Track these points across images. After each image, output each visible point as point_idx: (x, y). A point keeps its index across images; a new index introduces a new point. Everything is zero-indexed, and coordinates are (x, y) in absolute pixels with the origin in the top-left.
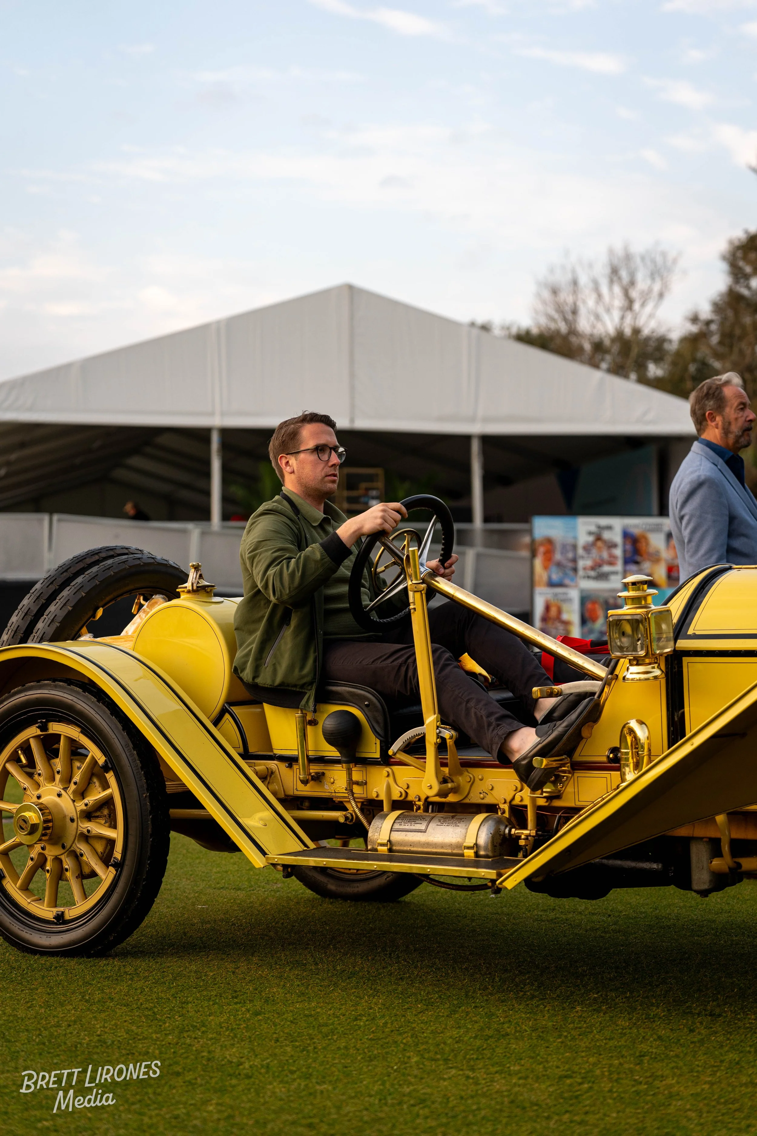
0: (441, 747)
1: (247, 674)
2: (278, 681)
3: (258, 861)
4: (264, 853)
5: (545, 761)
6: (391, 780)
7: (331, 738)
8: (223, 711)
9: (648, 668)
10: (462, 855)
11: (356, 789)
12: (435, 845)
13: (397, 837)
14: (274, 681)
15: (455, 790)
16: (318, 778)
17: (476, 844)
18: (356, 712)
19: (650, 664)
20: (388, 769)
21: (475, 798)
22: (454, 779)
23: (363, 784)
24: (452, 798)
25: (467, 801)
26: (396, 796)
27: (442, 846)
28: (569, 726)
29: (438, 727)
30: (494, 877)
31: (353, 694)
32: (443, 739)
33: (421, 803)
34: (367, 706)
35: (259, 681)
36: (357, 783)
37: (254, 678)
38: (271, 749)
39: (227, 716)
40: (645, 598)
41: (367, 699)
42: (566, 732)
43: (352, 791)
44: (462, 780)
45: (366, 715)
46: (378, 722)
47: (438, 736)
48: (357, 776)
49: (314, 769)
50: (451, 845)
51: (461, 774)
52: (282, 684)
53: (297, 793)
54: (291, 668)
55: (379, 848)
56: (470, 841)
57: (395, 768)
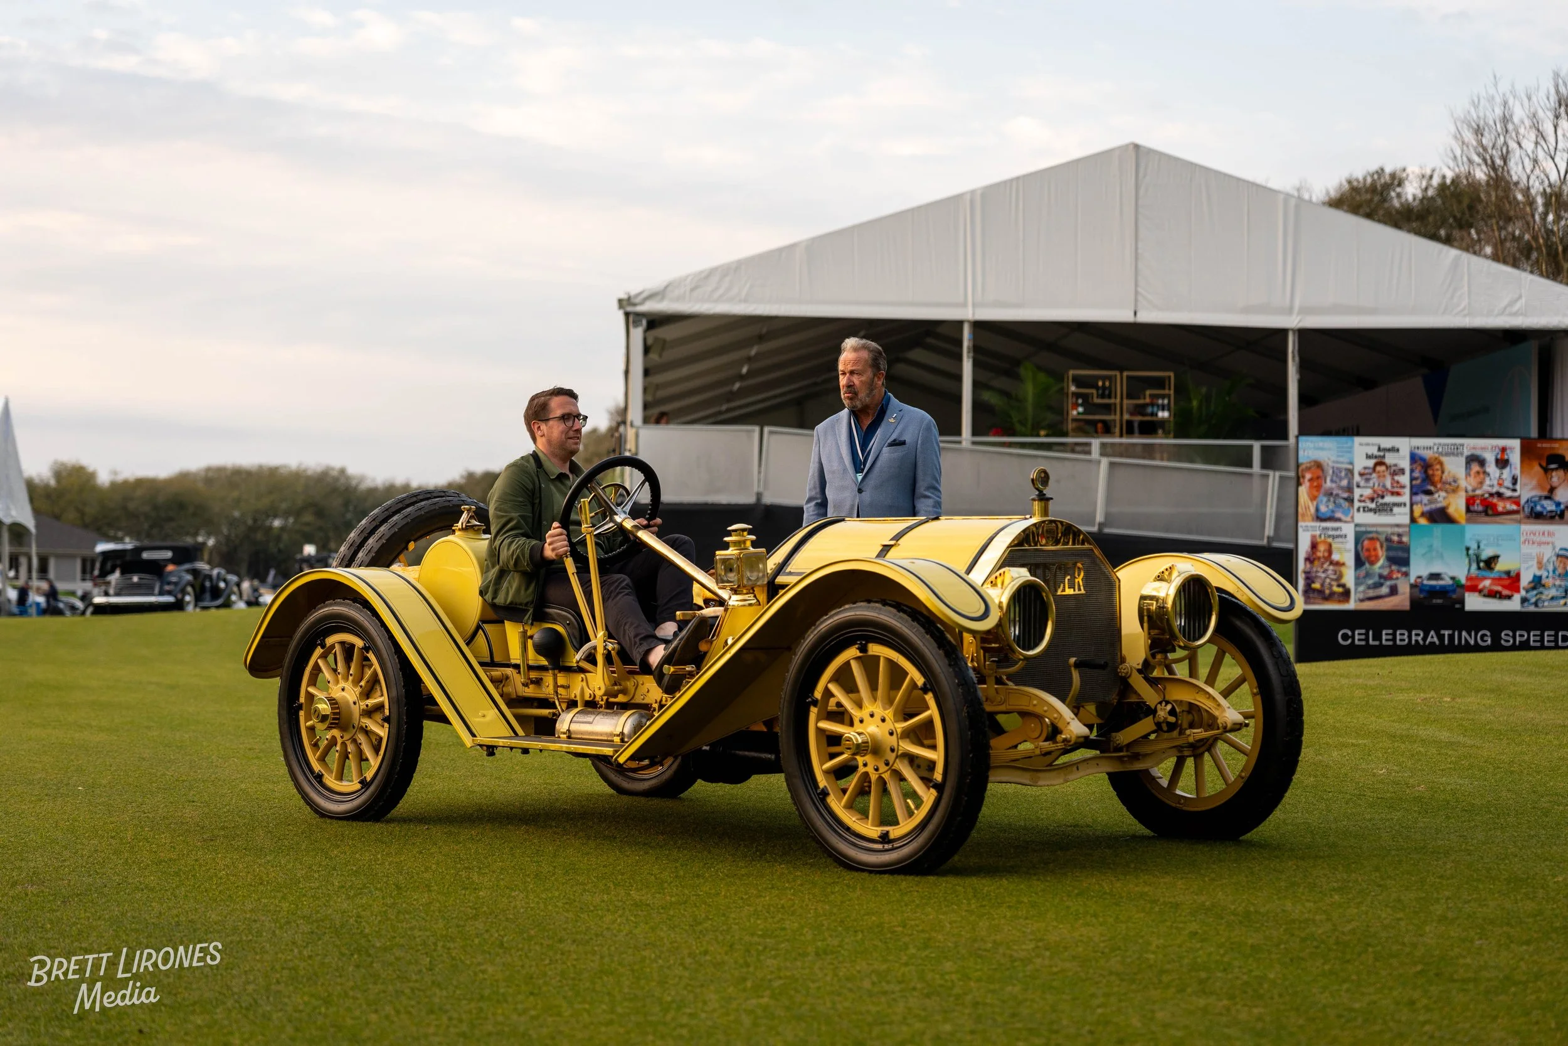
0: (608, 659)
1: (489, 597)
2: (508, 601)
3: (468, 740)
4: (474, 735)
5: (672, 669)
6: (584, 684)
7: (540, 649)
8: (478, 627)
9: (746, 597)
10: (613, 741)
11: (560, 690)
12: (597, 734)
13: (574, 727)
14: (506, 601)
15: (624, 692)
16: (538, 682)
17: (622, 733)
18: (559, 628)
19: (747, 594)
20: (583, 676)
21: (638, 699)
22: (623, 683)
23: (567, 687)
24: (621, 698)
25: (633, 701)
26: (587, 698)
27: (601, 734)
28: (680, 640)
29: (605, 641)
30: (611, 754)
31: (559, 615)
32: (609, 652)
33: (603, 703)
34: (568, 624)
35: (496, 601)
36: (562, 686)
37: (493, 599)
38: (509, 660)
39: (480, 631)
40: (744, 542)
41: (569, 619)
42: (679, 644)
43: (557, 693)
44: (630, 684)
45: (567, 631)
46: (575, 638)
47: (605, 648)
48: (561, 680)
49: (533, 675)
50: (606, 734)
51: (629, 680)
52: (511, 603)
53: (524, 694)
54: (518, 590)
55: (562, 736)
56: (618, 730)
57: (587, 674)
